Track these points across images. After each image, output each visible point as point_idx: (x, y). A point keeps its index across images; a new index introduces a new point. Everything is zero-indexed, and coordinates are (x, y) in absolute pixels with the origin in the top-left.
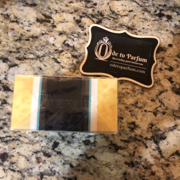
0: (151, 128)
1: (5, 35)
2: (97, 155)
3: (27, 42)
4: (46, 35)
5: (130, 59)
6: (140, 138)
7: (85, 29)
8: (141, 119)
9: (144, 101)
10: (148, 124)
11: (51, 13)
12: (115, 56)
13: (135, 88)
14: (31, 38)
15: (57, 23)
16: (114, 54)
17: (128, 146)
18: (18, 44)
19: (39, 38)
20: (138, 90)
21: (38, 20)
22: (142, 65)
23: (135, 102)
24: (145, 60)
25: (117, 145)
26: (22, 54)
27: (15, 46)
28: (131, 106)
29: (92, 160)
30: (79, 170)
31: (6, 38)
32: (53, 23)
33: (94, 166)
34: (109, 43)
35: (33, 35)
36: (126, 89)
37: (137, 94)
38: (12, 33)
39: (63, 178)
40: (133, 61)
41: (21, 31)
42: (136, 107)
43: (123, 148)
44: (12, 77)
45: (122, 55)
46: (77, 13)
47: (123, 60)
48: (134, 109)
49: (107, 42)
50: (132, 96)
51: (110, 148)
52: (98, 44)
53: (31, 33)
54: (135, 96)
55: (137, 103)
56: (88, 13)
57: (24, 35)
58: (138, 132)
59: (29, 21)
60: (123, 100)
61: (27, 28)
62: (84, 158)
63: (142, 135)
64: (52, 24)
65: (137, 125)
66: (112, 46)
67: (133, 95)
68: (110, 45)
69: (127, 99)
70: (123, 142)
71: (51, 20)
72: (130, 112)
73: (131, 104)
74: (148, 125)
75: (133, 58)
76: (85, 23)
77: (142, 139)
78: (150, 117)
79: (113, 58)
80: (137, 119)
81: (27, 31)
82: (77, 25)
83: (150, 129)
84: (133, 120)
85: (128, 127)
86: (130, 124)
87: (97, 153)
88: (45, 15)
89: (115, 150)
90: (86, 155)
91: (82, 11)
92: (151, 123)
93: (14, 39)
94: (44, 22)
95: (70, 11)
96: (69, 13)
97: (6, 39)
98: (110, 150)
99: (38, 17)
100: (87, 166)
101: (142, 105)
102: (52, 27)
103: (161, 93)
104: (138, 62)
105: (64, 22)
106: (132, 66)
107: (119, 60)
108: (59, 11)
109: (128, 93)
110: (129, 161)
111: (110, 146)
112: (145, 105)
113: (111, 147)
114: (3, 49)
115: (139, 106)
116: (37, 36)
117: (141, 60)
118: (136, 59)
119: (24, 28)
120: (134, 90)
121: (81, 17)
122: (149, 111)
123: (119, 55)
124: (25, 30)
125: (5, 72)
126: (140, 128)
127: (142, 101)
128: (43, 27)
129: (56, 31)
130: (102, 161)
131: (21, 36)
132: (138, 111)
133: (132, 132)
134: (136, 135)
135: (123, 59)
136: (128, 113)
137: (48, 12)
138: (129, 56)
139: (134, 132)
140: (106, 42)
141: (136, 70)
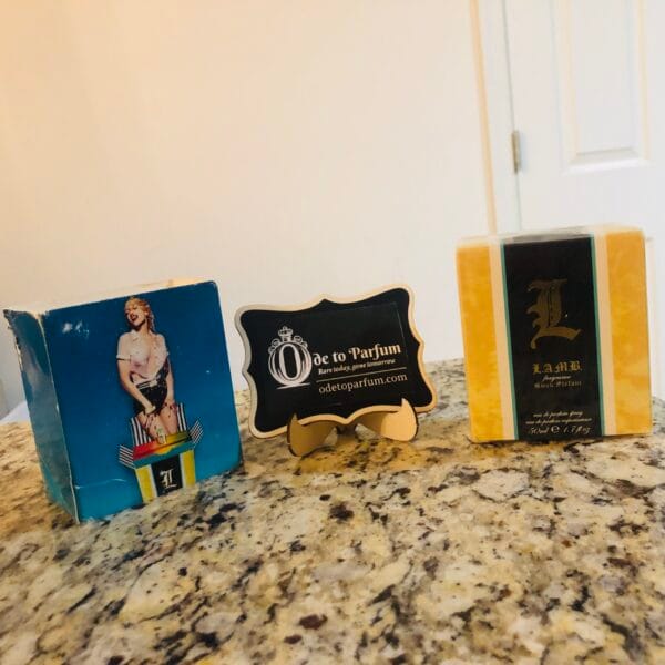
5: (360, 360)
12: (323, 366)
16: (317, 360)
22: (393, 362)
24: (395, 349)
40: (370, 360)
45: (338, 357)
47: (345, 368)
49: (292, 338)
52: (271, 352)
66: (306, 345)
68: (302, 344)
75: (365, 354)
79: (320, 372)
104: (382, 358)
106: (373, 372)
107: (336, 370)
117: (385, 351)
118: (374, 353)
123: (331, 359)
135: (344, 364)
138: (354, 351)
140: (289, 340)
141: (385, 380)
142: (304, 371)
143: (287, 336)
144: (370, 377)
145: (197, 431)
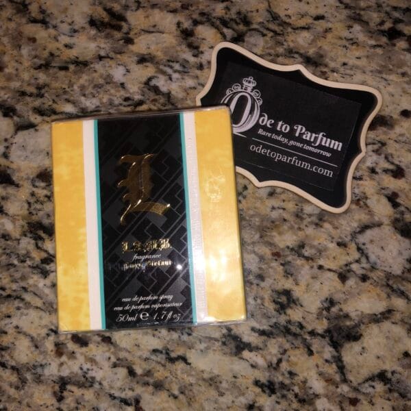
0: (328, 309)
1: (15, 52)
2: (192, 356)
3: (62, 73)
4: (109, 60)
5: (300, 139)
6: (298, 331)
7: (202, 53)
8: (308, 285)
9: (320, 244)
10: (323, 299)
11: (126, 7)
12: (265, 128)
13: (302, 210)
14: (73, 64)
15: (136, 34)
16: (263, 120)
17: (266, 346)
18: (42, 77)
19: (92, 66)
20: (310, 215)
21: (92, 23)
22: (328, 155)
23: (297, 243)
24: (337, 145)
25: (241, 339)
26: (47, 102)
27: (33, 81)
28: (288, 252)
29: (180, 365)
30: (147, 384)
31: (16, 58)
32: (128, 33)
33: (183, 379)
34: (256, 95)
35: (77, 58)
36: (281, 211)
37: (306, 226)
38: (31, 48)
39: (109, 396)
40: (308, 143)
41: (52, 46)
42: (299, 256)
43: (254, 347)
44: (19, 153)
45: (283, 127)
46: (187, 11)
47: (282, 140)
48: (293, 259)
49: (253, 90)
50: (291, 228)
51: (224, 344)
52: (228, 92)
53: (73, 53)
54: (300, 229)
55: (302, 246)
56: (214, 15)
57: (58, 56)
58: (295, 315)
59: (73, 22)
60: (270, 236)
61: (65, 39)
62: (162, 358)
63: (304, 324)
64: (124, 35)
65: (294, 298)
66: (261, 102)
67: (296, 226)
68: (258, 99)
69: (280, 234)
70: (257, 335)
71: (123, 24)
72: (282, 265)
73: (288, 247)
74: (322, 302)
75: (308, 136)
76: (203, 39)
77: (302, 333)
78: (329, 285)
79: (261, 132)
80: (297, 284)
81: (66, 46)
82: (185, 42)
83: (324, 312)
84: (288, 284)
85: (274, 301)
86: (279, 293)
87: (193, 351)
88: (110, 11)
89: (234, 350)
90: (167, 354)
91: (201, 7)
92: (330, 299)
93: (35, 64)
94: (106, 28)
95: (172, 5)
96: (168, 11)
97: (17, 61)
98: (224, 347)
99: (94, 15)
100: (166, 377)
101: (313, 251)
102: (123, 41)
103: (364, 228)
104: (320, 147)
105: (152, 32)
106: (305, 155)
107: (274, 136)
108: (145, 3)
109: (285, 220)
110: (263, 380)
111: (224, 340)
112: (320, 252)
113: (227, 343)
114: (6, 84)
115: (306, 254)
116: (87, 61)
117: (327, 142)
118: (316, 138)
119: (59, 38)
120: (300, 214)
121: (196, 23)
122: (330, 270)
123: (274, 125)
124: (61, 43)
125: (6, 140)
126: (302, 306)
127: (316, 243)
128: (103, 41)
129: (132, 51)
130: (203, 371)
131: (51, 58)
132: (303, 266)
133: (280, 314)
134: (289, 322)
135: (285, 135)
136: (278, 269)
137: (120, 4)
138: (299, 129)
139: (285, 313)
140: (249, 90)
141: (312, 167)
142: (247, 124)
144: (300, 158)
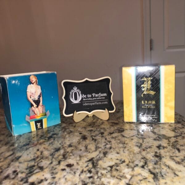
5: (95, 97)
16: (83, 96)
22: (104, 98)
24: (105, 95)
34: (78, 90)
40: (98, 97)
45: (89, 96)
49: (77, 90)
52: (71, 93)
66: (81, 92)
75: (96, 95)
79: (84, 99)
104: (101, 97)
107: (88, 99)
117: (102, 95)
118: (99, 95)
123: (87, 96)
135: (91, 98)
138: (94, 95)
140: (76, 90)
141: (101, 103)
142: (79, 99)
143: (75, 89)
144: (97, 102)
145: (48, 113)
